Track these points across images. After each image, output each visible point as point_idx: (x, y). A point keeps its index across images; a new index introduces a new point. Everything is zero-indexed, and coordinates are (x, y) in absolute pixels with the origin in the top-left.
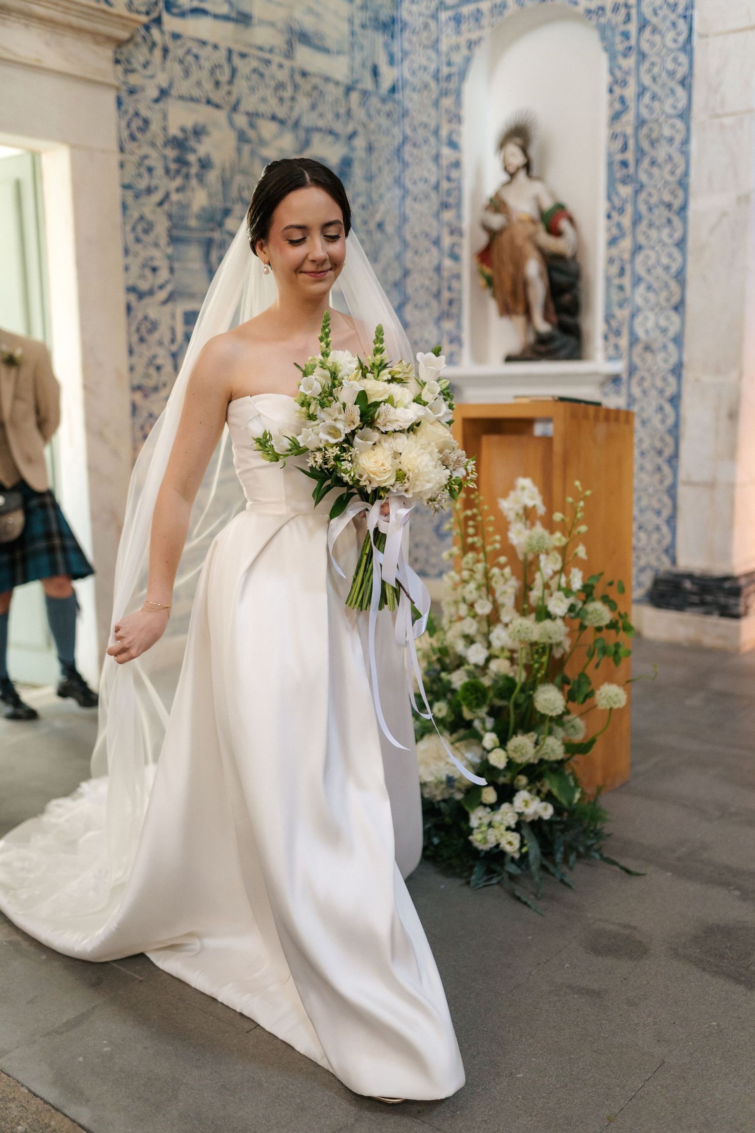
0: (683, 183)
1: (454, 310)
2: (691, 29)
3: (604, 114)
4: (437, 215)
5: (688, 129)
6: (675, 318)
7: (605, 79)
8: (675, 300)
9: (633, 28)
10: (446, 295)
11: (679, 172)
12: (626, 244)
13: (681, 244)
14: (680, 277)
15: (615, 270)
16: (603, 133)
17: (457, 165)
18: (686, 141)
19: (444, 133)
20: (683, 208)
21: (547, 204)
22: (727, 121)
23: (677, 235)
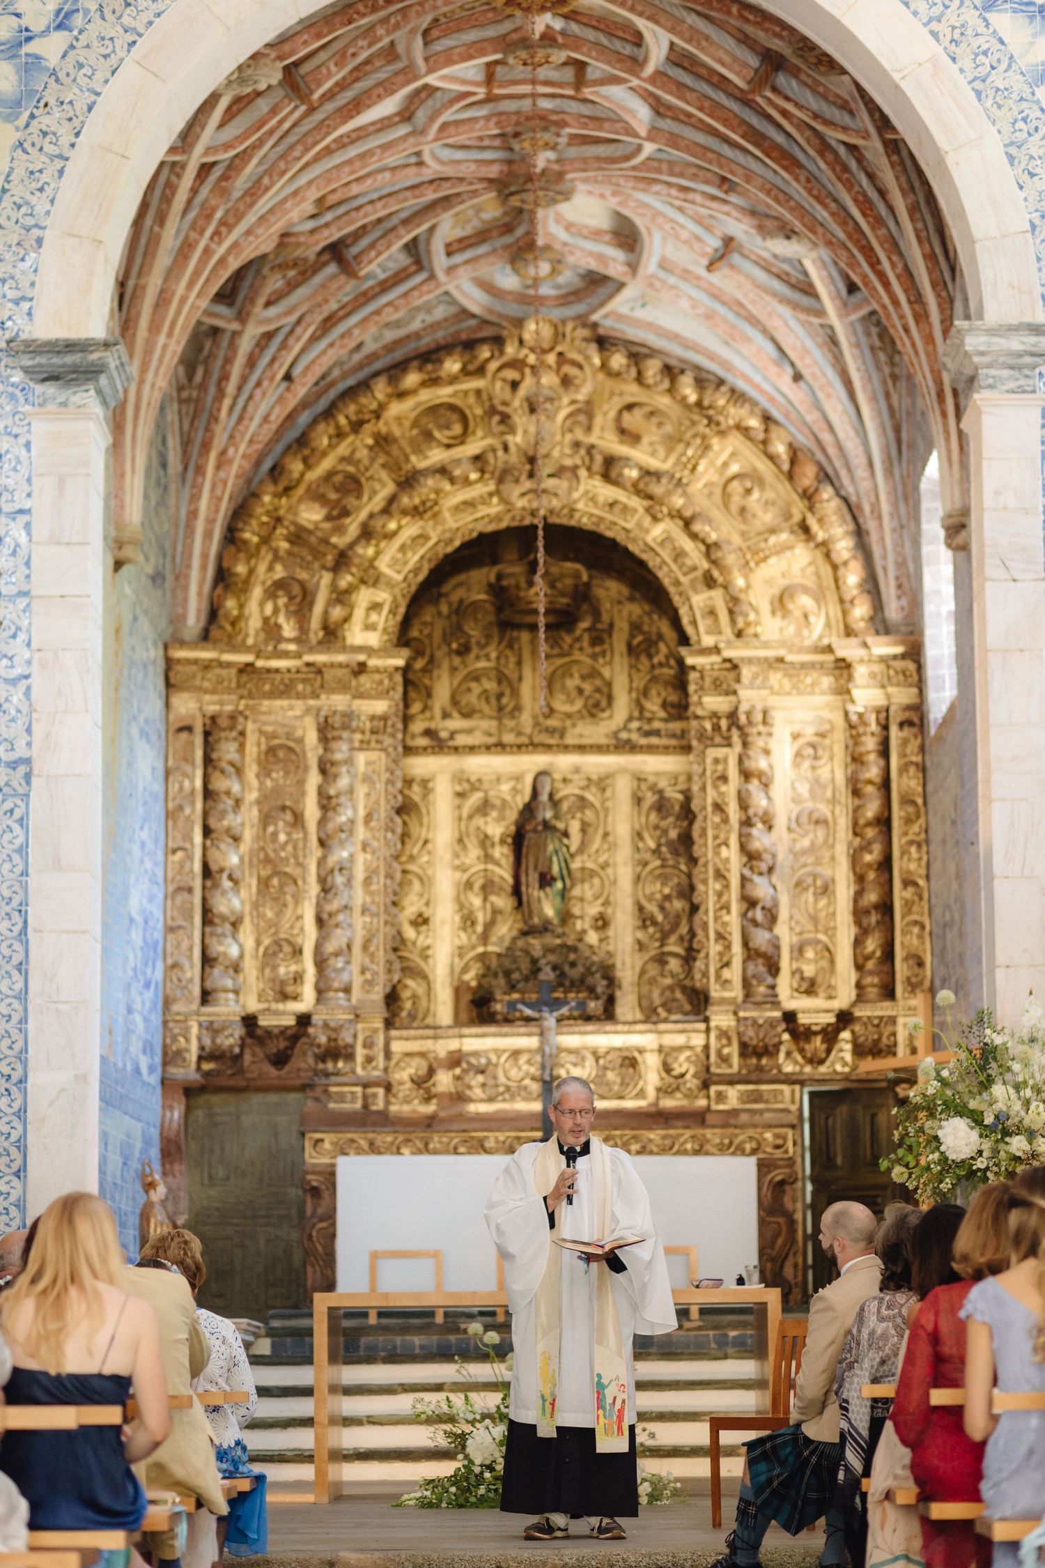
0: (21, 1058)
2: (26, 922)
5: (26, 1010)
6: (15, 1182)
8: (15, 1166)
11: (18, 1046)
13: (21, 1114)
14: (21, 1145)
18: (24, 1020)
20: (22, 1081)
22: (62, 1007)
23: (16, 1105)
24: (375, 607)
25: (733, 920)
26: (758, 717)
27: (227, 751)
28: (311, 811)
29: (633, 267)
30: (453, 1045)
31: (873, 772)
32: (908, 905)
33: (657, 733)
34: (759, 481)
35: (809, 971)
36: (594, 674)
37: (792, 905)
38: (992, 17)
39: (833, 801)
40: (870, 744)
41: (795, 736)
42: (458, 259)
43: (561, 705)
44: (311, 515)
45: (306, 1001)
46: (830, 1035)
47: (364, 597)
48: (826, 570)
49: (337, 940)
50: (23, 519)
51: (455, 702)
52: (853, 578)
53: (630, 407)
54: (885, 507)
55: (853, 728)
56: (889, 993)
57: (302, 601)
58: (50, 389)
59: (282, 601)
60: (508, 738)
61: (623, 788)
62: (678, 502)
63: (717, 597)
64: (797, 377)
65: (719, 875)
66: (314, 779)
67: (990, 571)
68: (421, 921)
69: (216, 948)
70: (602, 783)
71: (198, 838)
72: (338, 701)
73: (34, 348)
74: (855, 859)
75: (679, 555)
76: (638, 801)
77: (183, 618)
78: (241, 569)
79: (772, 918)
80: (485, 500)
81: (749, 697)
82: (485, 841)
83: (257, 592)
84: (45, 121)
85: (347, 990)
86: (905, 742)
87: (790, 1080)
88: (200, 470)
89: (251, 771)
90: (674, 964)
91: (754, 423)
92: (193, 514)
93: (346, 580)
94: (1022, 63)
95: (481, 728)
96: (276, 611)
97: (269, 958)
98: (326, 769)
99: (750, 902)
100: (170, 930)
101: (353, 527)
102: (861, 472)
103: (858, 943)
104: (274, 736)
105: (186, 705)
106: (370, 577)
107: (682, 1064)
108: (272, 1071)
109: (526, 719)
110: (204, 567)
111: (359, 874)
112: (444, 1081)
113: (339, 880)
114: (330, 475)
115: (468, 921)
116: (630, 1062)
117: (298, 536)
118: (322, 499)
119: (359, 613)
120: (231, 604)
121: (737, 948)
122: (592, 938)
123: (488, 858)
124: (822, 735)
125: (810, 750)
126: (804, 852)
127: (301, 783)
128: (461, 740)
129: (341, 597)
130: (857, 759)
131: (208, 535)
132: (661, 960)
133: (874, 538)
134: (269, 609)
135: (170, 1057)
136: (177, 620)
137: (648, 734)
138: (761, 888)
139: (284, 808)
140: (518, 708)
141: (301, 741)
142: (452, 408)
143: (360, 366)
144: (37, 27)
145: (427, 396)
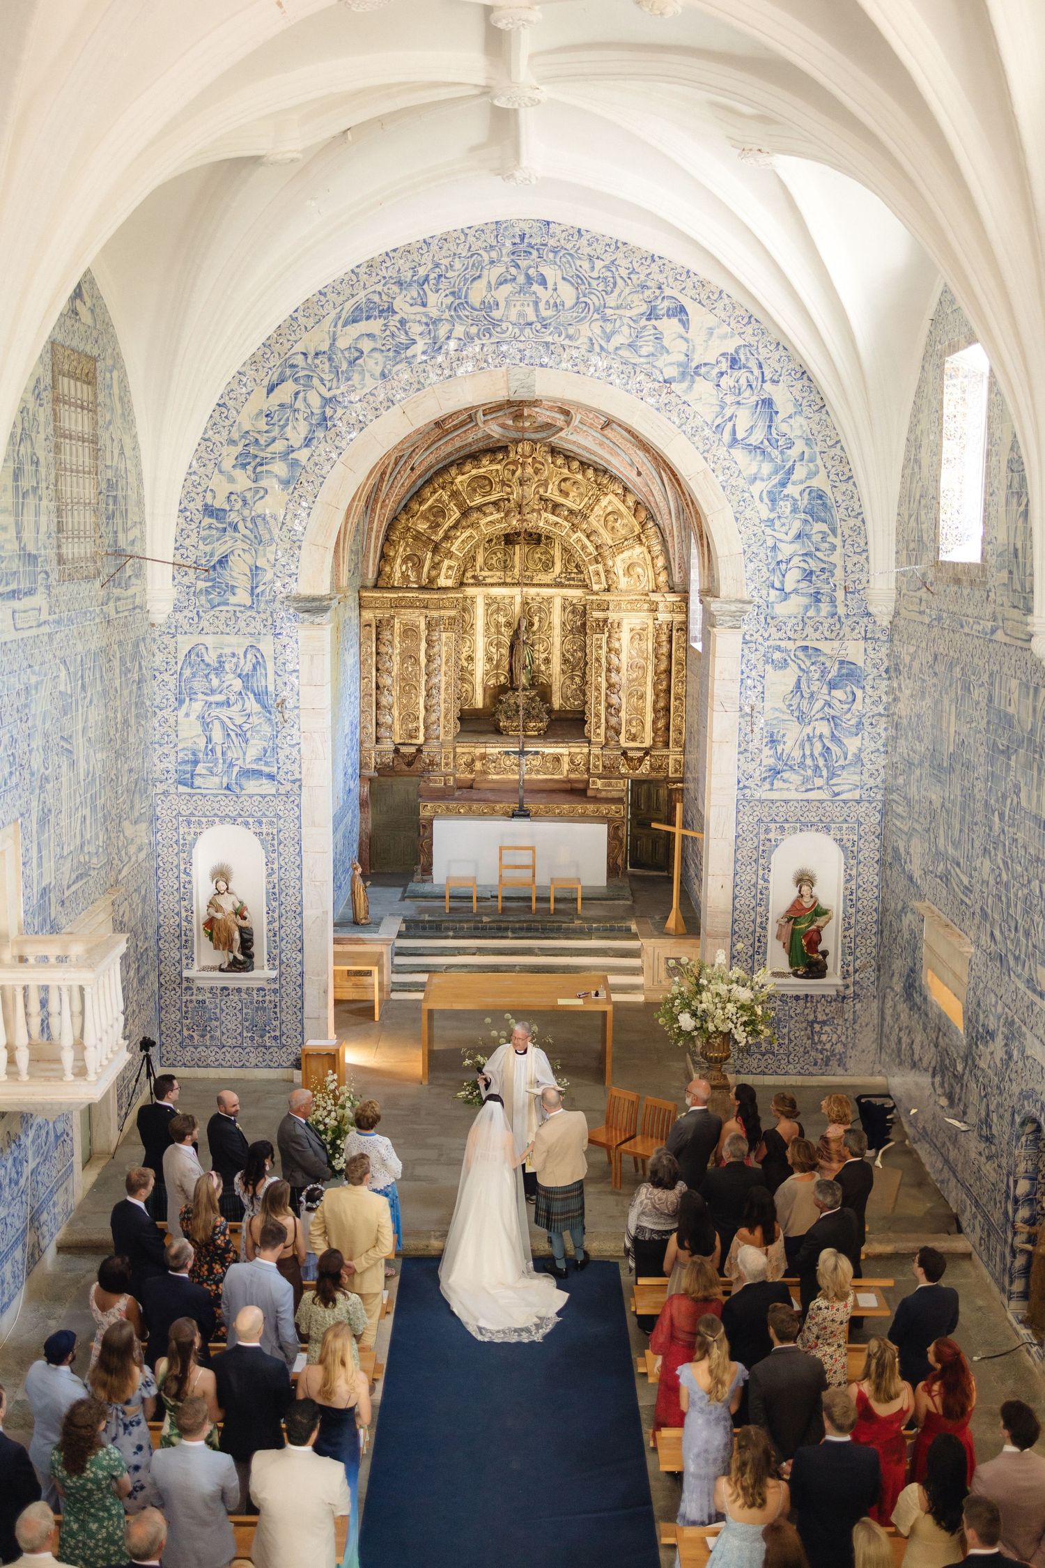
0: (300, 904)
1: (189, 944)
2: (301, 848)
3: (264, 873)
4: (178, 902)
5: (302, 884)
6: (299, 954)
7: (265, 860)
8: (299, 948)
9: (275, 842)
10: (184, 938)
11: (298, 899)
12: (276, 924)
13: (301, 926)
14: (301, 939)
15: (271, 934)
16: (264, 881)
17: (190, 882)
18: (301, 888)
19: (182, 867)
20: (301, 913)
21: (238, 905)
22: (316, 883)
23: (299, 923)
24: (450, 568)
25: (602, 709)
26: (615, 625)
27: (386, 635)
28: (423, 660)
29: (568, 423)
30: (483, 750)
31: (664, 650)
32: (676, 708)
33: (573, 579)
34: (621, 515)
35: (633, 731)
36: (546, 552)
37: (628, 702)
38: (732, 451)
39: (647, 659)
40: (664, 638)
41: (632, 630)
42: (489, 417)
43: (531, 565)
44: (422, 526)
45: (421, 740)
46: (641, 760)
47: (446, 563)
48: (648, 557)
49: (433, 717)
50: (295, 674)
51: (485, 563)
52: (660, 562)
53: (565, 480)
54: (676, 533)
55: (658, 630)
56: (667, 745)
57: (419, 565)
58: (306, 615)
59: (410, 565)
60: (509, 580)
61: (558, 603)
62: (585, 526)
63: (600, 567)
64: (639, 474)
65: (598, 689)
66: (423, 645)
67: (715, 707)
68: (470, 659)
69: (382, 720)
70: (549, 600)
71: (374, 673)
72: (435, 614)
73: (298, 599)
74: (655, 685)
75: (584, 547)
76: (564, 609)
77: (367, 574)
78: (392, 554)
79: (618, 711)
80: (500, 521)
81: (612, 616)
82: (498, 625)
83: (399, 561)
84: (300, 491)
85: (438, 738)
86: (679, 637)
87: (622, 777)
88: (373, 510)
89: (397, 640)
90: (577, 680)
91: (620, 491)
92: (371, 529)
93: (437, 559)
94: (745, 474)
95: (496, 576)
96: (407, 569)
97: (403, 721)
98: (430, 644)
99: (609, 706)
100: (362, 712)
101: (441, 533)
102: (666, 516)
103: (654, 722)
104: (406, 624)
105: (368, 615)
106: (450, 554)
107: (578, 759)
108: (406, 768)
109: (516, 571)
110: (375, 552)
111: (443, 686)
112: (478, 765)
113: (434, 692)
114: (431, 508)
115: (490, 659)
116: (557, 759)
117: (418, 537)
118: (427, 519)
119: (444, 571)
120: (387, 569)
121: (603, 720)
122: (543, 668)
123: (499, 633)
124: (643, 630)
125: (638, 635)
126: (634, 680)
127: (418, 645)
128: (489, 581)
129: (436, 566)
130: (659, 644)
131: (377, 537)
132: (572, 679)
133: (670, 545)
134: (404, 568)
135: (363, 765)
136: (364, 576)
137: (569, 579)
138: (614, 699)
139: (411, 657)
140: (513, 567)
141: (418, 627)
142: (485, 478)
143: (445, 458)
144: (296, 446)
145: (474, 472)
